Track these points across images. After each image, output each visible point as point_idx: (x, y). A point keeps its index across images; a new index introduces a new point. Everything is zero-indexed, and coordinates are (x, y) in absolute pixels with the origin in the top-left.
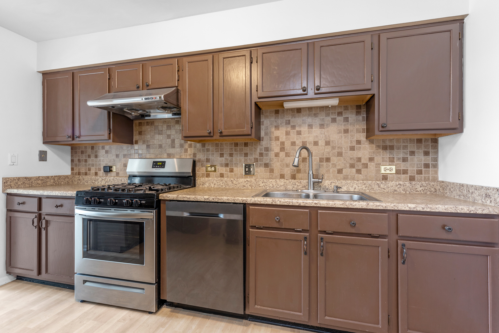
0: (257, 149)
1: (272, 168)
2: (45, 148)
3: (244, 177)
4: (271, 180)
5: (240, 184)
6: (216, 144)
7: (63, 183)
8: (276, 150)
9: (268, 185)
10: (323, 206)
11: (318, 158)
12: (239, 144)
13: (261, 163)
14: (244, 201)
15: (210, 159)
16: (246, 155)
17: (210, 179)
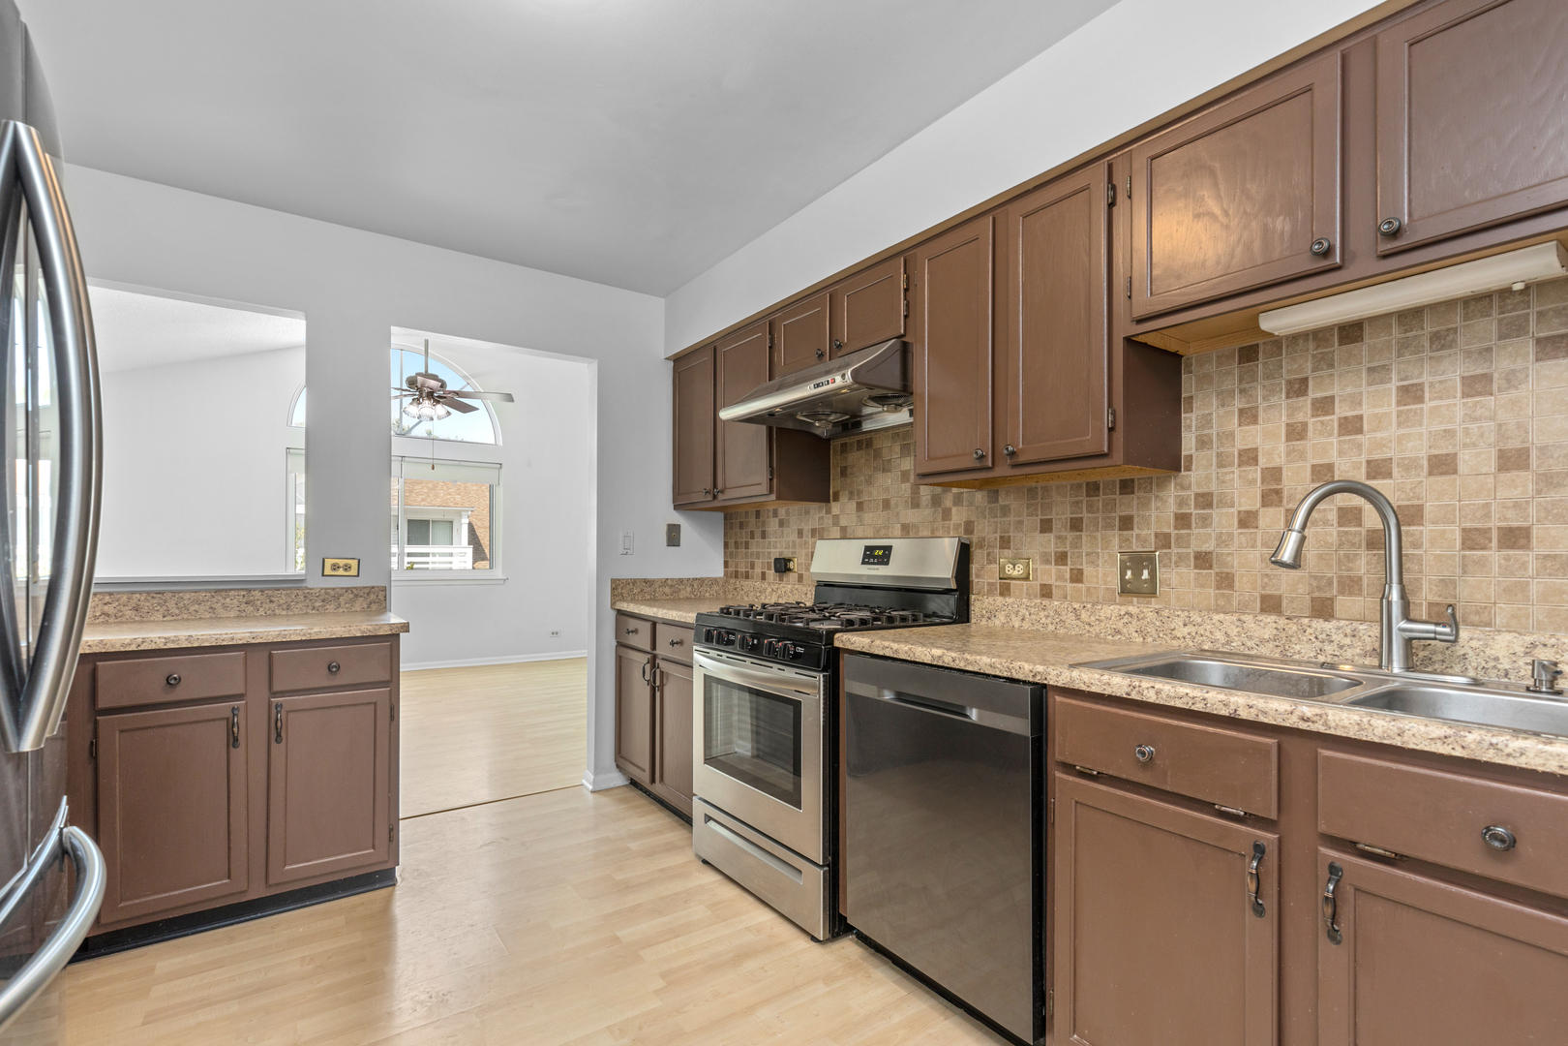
0: (1166, 501)
1: (1225, 570)
2: (676, 518)
3: (1117, 601)
4: (1221, 616)
5: (1103, 624)
6: (1030, 490)
7: (707, 595)
8: (1243, 500)
9: (1208, 634)
10: (1339, 733)
11: (1453, 531)
12: (1101, 485)
13: (1184, 550)
14: (1039, 677)
15: (1012, 538)
16: (1126, 523)
17: (1009, 600)
